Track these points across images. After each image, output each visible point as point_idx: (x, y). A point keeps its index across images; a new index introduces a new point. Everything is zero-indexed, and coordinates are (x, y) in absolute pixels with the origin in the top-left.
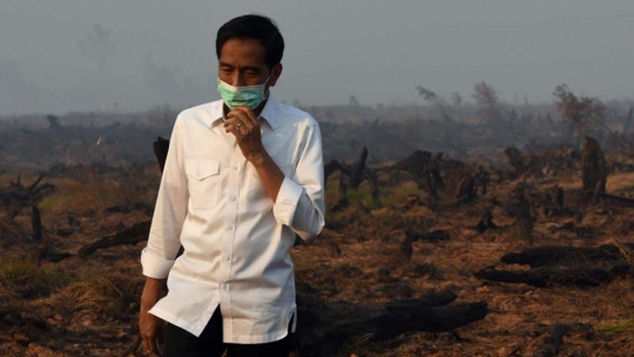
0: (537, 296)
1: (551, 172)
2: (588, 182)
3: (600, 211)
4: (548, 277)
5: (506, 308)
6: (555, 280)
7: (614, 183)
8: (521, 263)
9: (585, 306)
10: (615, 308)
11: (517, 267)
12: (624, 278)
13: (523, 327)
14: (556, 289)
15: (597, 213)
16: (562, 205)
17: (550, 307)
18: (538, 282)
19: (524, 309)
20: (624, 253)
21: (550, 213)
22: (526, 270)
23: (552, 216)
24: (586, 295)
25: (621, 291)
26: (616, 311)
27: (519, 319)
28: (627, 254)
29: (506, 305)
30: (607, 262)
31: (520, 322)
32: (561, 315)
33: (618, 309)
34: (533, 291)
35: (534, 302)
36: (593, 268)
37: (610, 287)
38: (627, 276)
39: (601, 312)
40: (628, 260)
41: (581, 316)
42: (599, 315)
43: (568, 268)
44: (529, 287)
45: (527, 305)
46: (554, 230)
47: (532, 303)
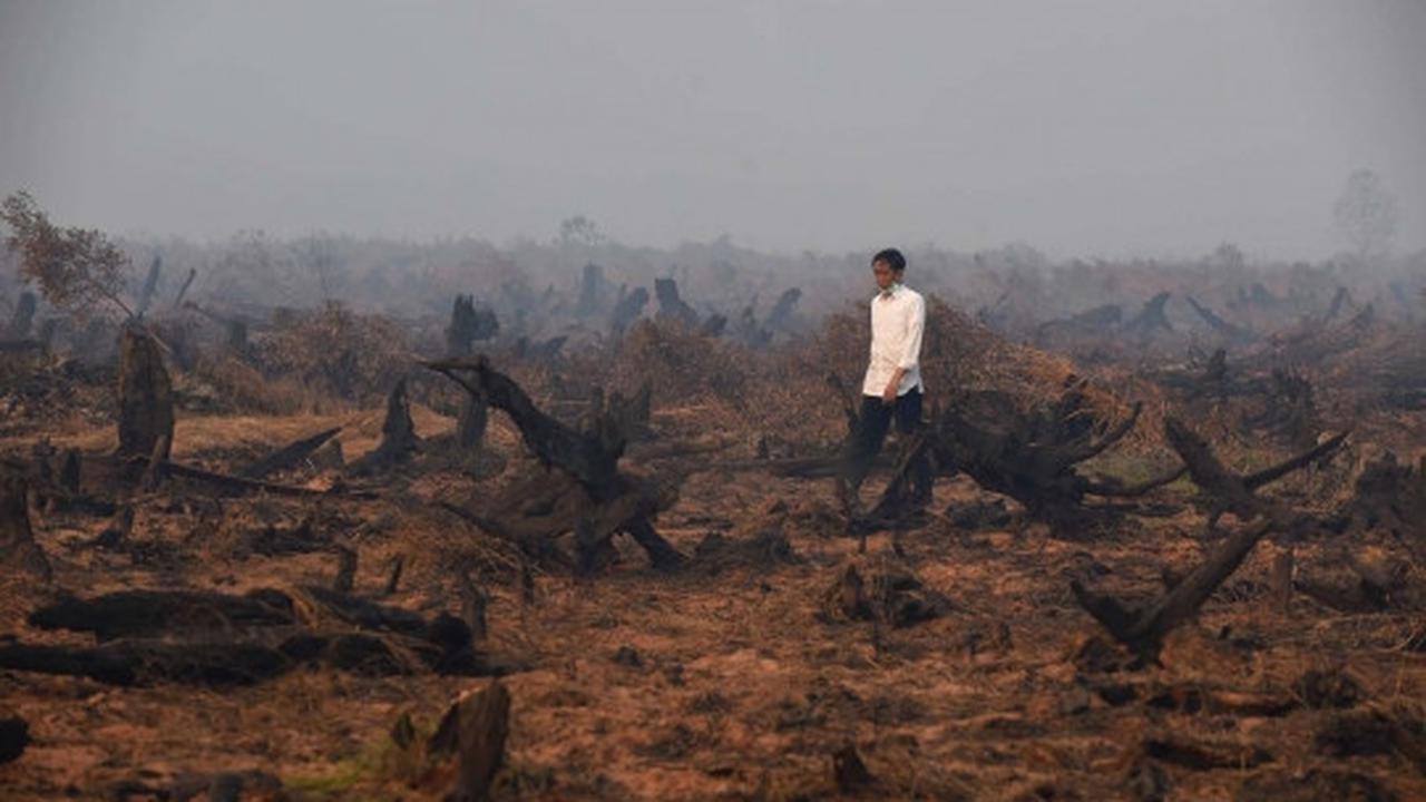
0: (120, 705)
1: (21, 408)
2: (130, 436)
4: (140, 662)
5: (55, 732)
6: (158, 670)
7: (191, 435)
8: (75, 628)
9: (234, 730)
10: (305, 737)
11: (63, 636)
12: (314, 668)
13: (102, 777)
14: (159, 690)
15: (158, 509)
16: (74, 489)
17: (154, 732)
18: (119, 675)
19: (97, 734)
20: (305, 609)
21: (49, 505)
22: (86, 645)
23: (54, 511)
24: (232, 704)
25: (309, 698)
26: (309, 743)
27: (91, 760)
28: (311, 610)
29: (52, 726)
30: (268, 630)
31: (96, 766)
32: (186, 751)
33: (314, 738)
34: (107, 692)
35: (117, 718)
36: (238, 641)
37: (282, 686)
38: (323, 664)
39: (272, 744)
40: (314, 624)
41: (231, 752)
42: (270, 750)
43: (182, 641)
44: (96, 685)
45: (100, 727)
46: (74, 547)
47: (113, 722)
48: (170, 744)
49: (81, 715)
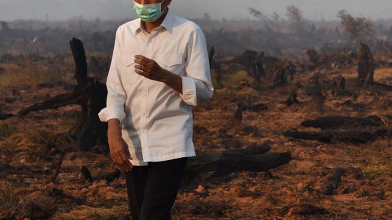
0: (325, 149)
1: (337, 66)
2: (362, 74)
3: (369, 93)
4: (332, 136)
5: (304, 157)
7: (379, 75)
8: (315, 127)
9: (357, 156)
10: (377, 158)
11: (312, 129)
12: (383, 138)
13: (315, 169)
14: (338, 145)
15: (367, 94)
16: (343, 88)
17: (333, 157)
18: (325, 140)
19: (316, 157)
20: (384, 121)
21: (336, 94)
22: (317, 131)
23: (337, 95)
24: (358, 149)
25: (381, 147)
26: (377, 160)
27: (312, 164)
28: (386, 122)
29: (304, 155)
30: (372, 128)
31: (313, 166)
32: (340, 162)
33: (379, 159)
34: (322, 145)
35: (323, 153)
36: (363, 131)
37: (374, 144)
38: (386, 137)
39: (367, 160)
40: (387, 126)
41: (354, 163)
42: (366, 162)
43: (346, 131)
44: (319, 143)
45: (318, 155)
46: (338, 105)
47: (321, 154)
48: (336, 160)
49: (312, 151)
